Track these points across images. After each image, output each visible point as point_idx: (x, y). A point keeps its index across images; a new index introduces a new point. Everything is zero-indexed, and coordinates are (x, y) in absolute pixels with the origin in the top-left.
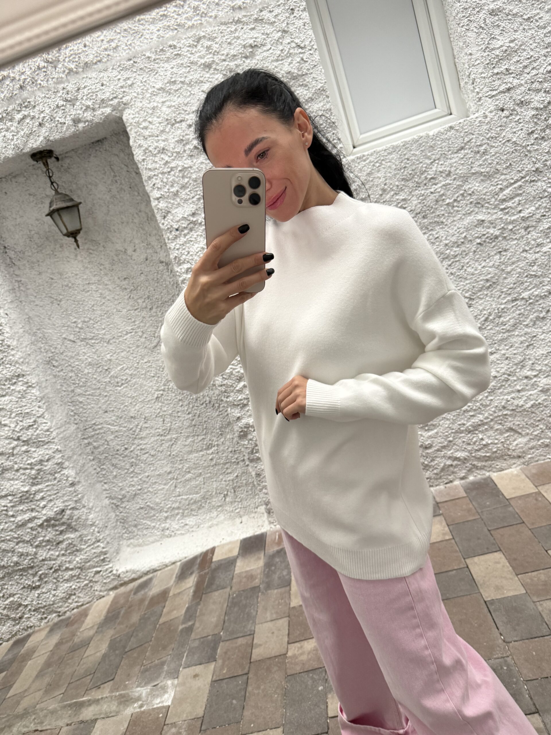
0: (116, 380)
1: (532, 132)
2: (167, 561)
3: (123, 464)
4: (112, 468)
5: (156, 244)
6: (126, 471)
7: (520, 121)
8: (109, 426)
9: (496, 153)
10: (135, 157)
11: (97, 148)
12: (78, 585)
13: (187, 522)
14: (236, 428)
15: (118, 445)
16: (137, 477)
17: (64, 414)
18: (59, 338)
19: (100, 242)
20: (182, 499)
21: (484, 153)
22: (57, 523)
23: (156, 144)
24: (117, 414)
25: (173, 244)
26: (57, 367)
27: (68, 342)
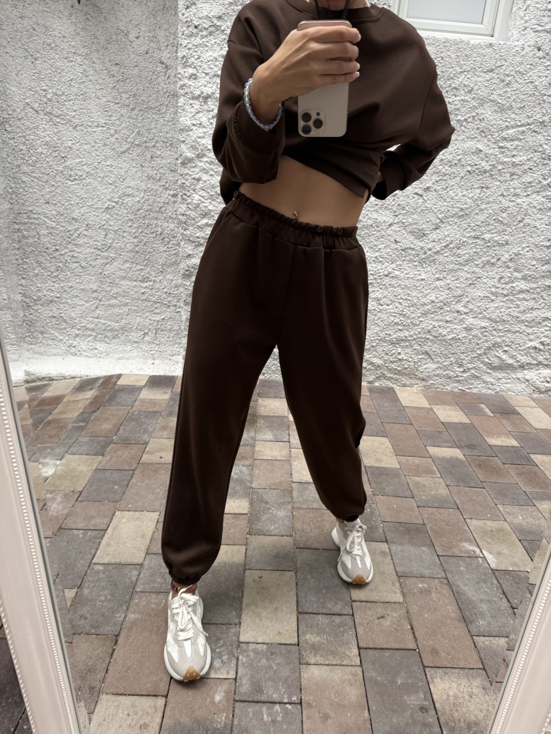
0: (70, 172)
2: (67, 374)
3: (48, 265)
4: (35, 265)
5: (163, 40)
6: (49, 273)
8: (46, 220)
13: (98, 347)
14: (182, 265)
15: (50, 243)
16: (59, 284)
18: (21, 101)
19: (103, 11)
20: (99, 322)
21: (507, 84)
24: (58, 209)
25: (186, 42)
26: (9, 133)
27: (30, 110)
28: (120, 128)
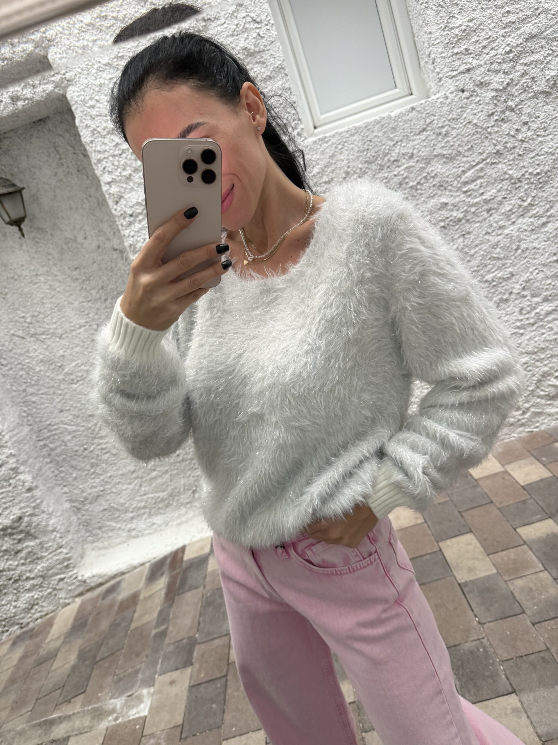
0: (71, 377)
1: (493, 114)
2: (135, 563)
3: (83, 465)
4: (71, 470)
5: (109, 230)
6: (86, 472)
7: (480, 102)
8: (66, 426)
9: (458, 135)
10: (82, 138)
11: (40, 128)
12: (41, 594)
13: (155, 521)
15: (77, 445)
16: (98, 478)
17: (16, 415)
18: (6, 335)
19: (47, 230)
20: (148, 498)
21: (445, 135)
22: (15, 531)
23: (105, 124)
24: (73, 413)
26: (5, 366)
27: (17, 339)
28: (101, 320)
